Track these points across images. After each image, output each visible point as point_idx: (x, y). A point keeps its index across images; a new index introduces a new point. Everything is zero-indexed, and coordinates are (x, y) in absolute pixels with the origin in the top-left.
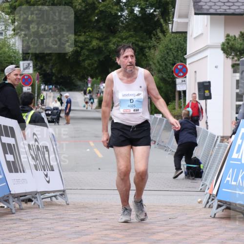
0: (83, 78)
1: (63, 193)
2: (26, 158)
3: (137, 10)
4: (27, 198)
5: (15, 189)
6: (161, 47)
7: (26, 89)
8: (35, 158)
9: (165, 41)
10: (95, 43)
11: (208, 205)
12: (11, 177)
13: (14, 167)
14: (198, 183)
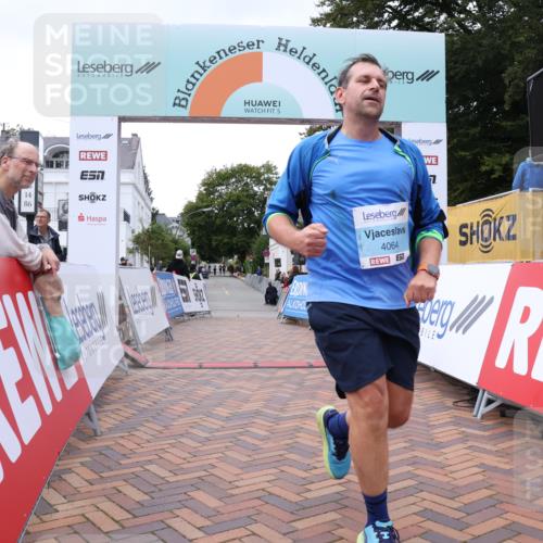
0: (220, 256)
1: (209, 312)
2: (192, 296)
3: (246, 225)
4: (192, 315)
5: (187, 310)
6: (257, 242)
7: (193, 262)
8: (196, 295)
9: (259, 239)
10: (226, 240)
11: (279, 317)
12: (184, 305)
13: (186, 299)
14: (275, 308)
